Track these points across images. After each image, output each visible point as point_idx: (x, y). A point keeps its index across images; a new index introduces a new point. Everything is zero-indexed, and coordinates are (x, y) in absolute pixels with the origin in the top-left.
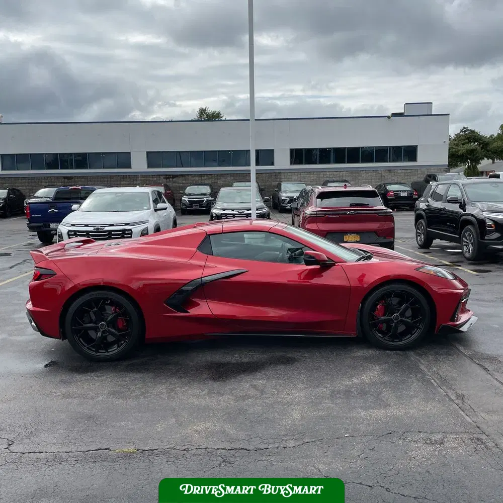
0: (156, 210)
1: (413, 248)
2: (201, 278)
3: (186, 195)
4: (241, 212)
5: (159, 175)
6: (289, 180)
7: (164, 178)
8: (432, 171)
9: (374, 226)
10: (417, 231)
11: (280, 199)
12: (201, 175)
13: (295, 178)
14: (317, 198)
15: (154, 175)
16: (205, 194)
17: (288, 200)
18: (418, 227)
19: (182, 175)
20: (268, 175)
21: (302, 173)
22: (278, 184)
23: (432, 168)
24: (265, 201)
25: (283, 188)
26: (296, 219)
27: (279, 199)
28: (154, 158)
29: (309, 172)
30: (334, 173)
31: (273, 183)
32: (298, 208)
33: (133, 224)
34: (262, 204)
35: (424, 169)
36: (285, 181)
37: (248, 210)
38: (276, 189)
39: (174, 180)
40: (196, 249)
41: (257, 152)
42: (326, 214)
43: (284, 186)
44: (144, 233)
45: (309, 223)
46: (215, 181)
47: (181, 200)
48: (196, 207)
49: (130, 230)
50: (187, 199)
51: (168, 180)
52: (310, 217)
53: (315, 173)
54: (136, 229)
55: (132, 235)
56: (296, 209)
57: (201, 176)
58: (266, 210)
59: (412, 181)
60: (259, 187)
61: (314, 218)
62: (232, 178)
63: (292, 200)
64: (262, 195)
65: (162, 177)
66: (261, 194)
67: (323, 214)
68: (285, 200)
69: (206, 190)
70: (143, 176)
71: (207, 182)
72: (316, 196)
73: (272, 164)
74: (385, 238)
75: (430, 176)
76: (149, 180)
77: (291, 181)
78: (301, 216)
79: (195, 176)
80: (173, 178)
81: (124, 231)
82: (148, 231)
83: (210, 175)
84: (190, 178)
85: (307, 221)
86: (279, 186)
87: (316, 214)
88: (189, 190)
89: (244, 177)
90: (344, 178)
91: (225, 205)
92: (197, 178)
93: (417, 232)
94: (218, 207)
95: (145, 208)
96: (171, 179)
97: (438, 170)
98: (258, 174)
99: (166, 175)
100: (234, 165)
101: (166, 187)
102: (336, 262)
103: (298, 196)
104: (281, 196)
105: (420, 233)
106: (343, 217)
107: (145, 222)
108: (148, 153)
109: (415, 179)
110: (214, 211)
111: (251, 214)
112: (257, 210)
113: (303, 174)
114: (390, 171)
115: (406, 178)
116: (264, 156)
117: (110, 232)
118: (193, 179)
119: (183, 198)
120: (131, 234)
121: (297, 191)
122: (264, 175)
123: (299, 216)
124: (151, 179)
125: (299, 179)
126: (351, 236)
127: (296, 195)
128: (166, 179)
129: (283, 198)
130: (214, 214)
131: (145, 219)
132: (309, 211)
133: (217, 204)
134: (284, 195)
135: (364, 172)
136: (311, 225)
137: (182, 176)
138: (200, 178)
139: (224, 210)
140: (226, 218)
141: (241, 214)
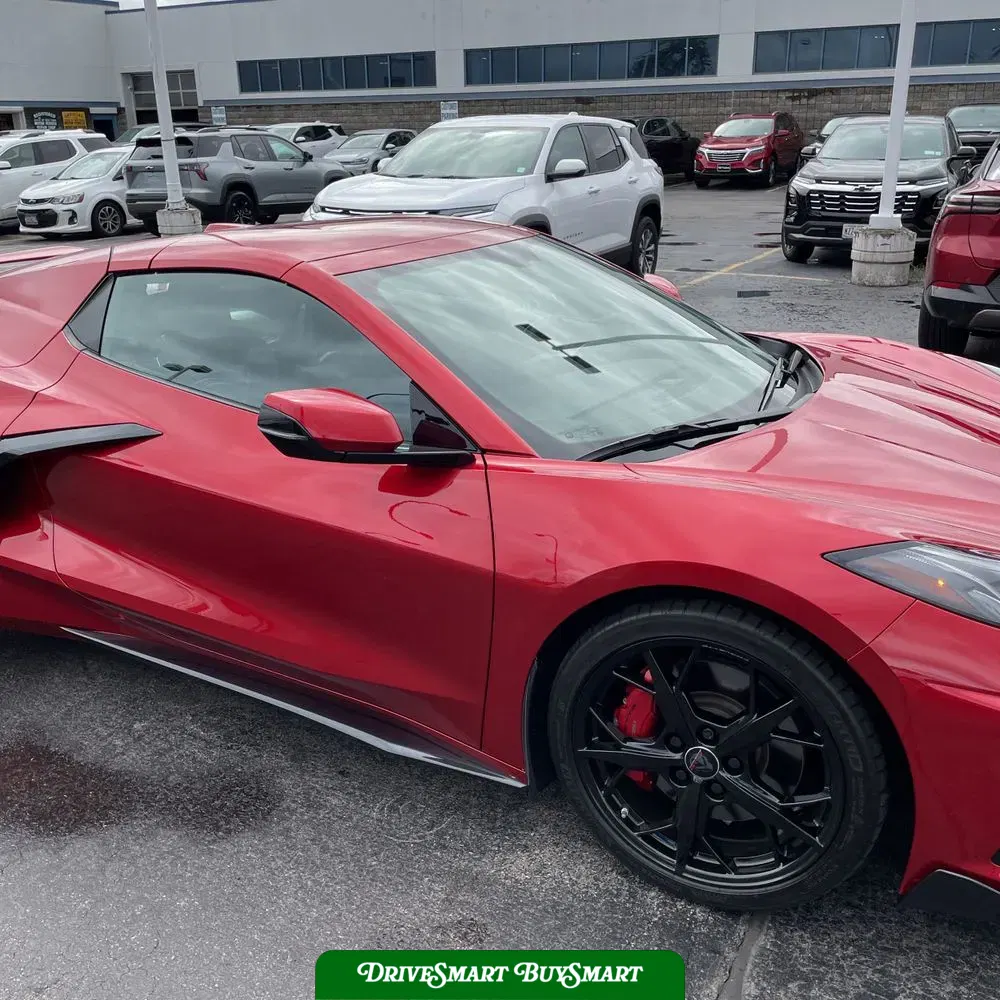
4: (862, 189)
5: (778, 91)
7: (787, 98)
15: (766, 91)
24: (955, 158)
34: (941, 166)
39: (812, 101)
51: (796, 102)
52: (951, 212)
58: (942, 184)
65: (783, 96)
67: (989, 203)
70: (740, 94)
76: (753, 105)
79: (865, 90)
80: (808, 98)
84: (852, 97)
87: (972, 204)
88: (832, 126)
92: (868, 97)
94: (808, 173)
96: (804, 101)
99: (794, 91)
101: (780, 118)
102: (484, 452)
108: (758, 35)
110: (796, 183)
112: (912, 183)
124: (759, 101)
128: (793, 99)
130: (792, 191)
137: (831, 91)
138: (876, 97)
139: (819, 181)
140: (822, 203)
141: (862, 192)
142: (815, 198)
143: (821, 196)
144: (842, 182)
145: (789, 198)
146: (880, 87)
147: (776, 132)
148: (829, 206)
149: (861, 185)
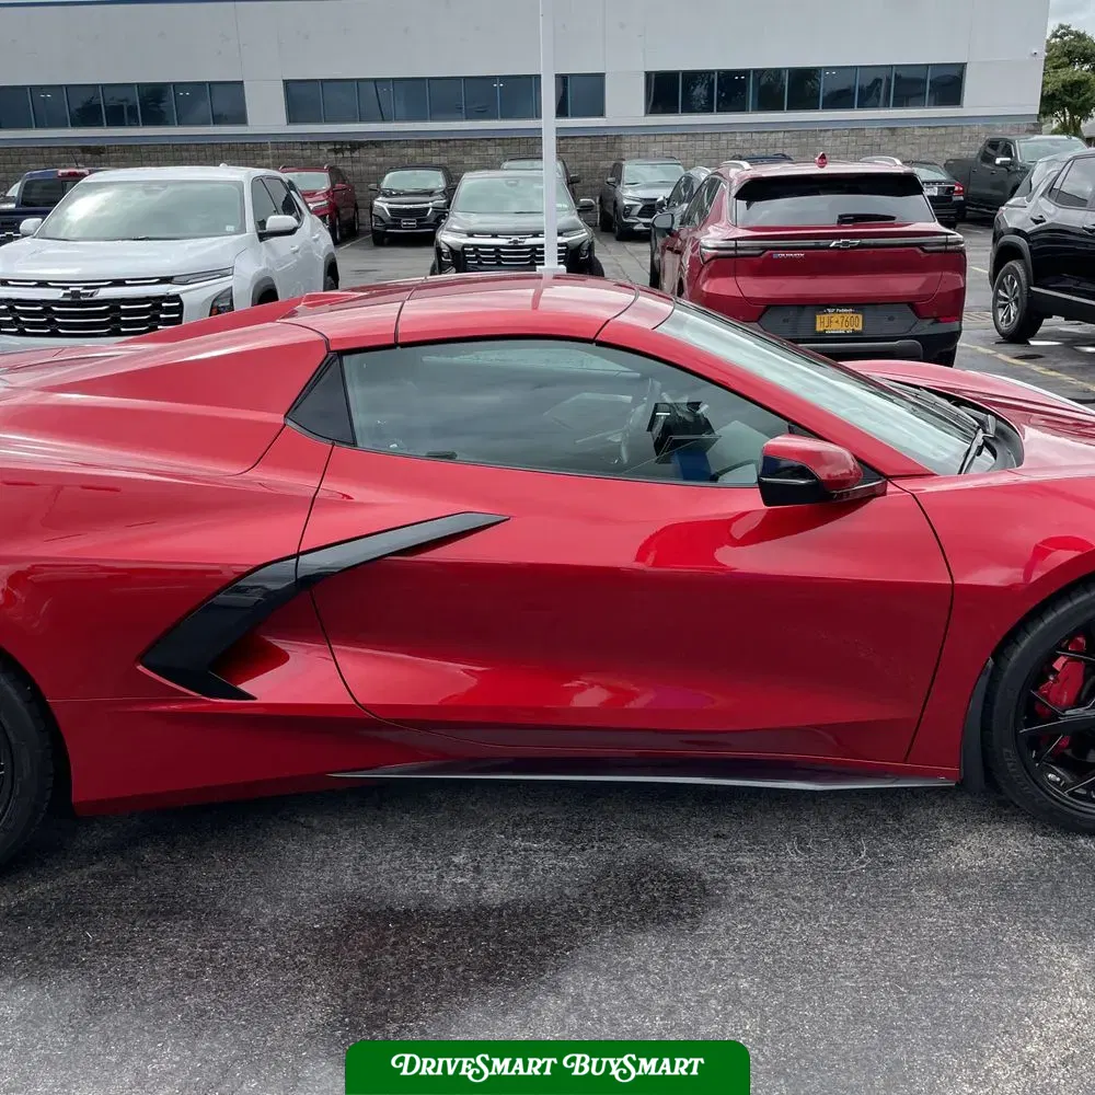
0: (262, 237)
1: (984, 340)
2: (297, 556)
3: (385, 195)
4: (516, 242)
5: (319, 143)
6: (642, 155)
7: (329, 150)
8: (999, 133)
9: (908, 284)
10: (996, 293)
11: (619, 203)
12: (422, 142)
13: (656, 149)
14: (738, 196)
15: (306, 143)
16: (430, 193)
17: (640, 207)
18: (1001, 283)
19: (375, 143)
20: (588, 141)
21: (673, 137)
22: (615, 164)
23: (998, 124)
24: (583, 210)
25: (626, 178)
26: (670, 262)
27: (615, 204)
28: (303, 98)
29: (691, 134)
30: (755, 136)
31: (603, 164)
32: (676, 227)
33: (185, 280)
34: (575, 218)
35: (978, 127)
36: (631, 158)
37: (536, 235)
38: (609, 179)
39: (356, 154)
40: (279, 418)
41: (563, 80)
42: (765, 249)
43: (630, 169)
44: (221, 307)
45: (711, 275)
46: (459, 158)
47: (371, 207)
48: (408, 225)
49: (176, 298)
50: (385, 206)
51: (340, 155)
52: (715, 257)
53: (707, 137)
54: (195, 298)
55: (181, 312)
56: (669, 231)
57: (421, 144)
58: (582, 235)
59: (948, 156)
60: (567, 172)
61: (728, 262)
62: (500, 150)
63: (650, 208)
64: (575, 196)
65: (325, 148)
66: (573, 192)
67: (752, 248)
68: (631, 206)
69: (436, 181)
70: (277, 145)
71: (436, 160)
72: (734, 192)
73: (602, 114)
74: (937, 321)
75: (993, 144)
76: (292, 157)
77: (646, 157)
78: (688, 253)
79: (407, 144)
80: (351, 151)
81: (157, 301)
82: (232, 301)
83: (444, 141)
84: (395, 150)
85: (704, 272)
86: (617, 171)
87: (736, 248)
88: (390, 180)
89: (528, 147)
90: (779, 151)
91: (475, 222)
92: (410, 151)
93: (997, 297)
94: (455, 227)
95: (230, 228)
96: (347, 154)
97: (1012, 128)
98: (563, 138)
99: (335, 143)
100: (505, 116)
101: (335, 173)
102: (889, 478)
103: (668, 197)
104: (623, 197)
105: (1006, 299)
106: (817, 257)
107: (222, 273)
108: (287, 83)
109: (954, 151)
110: (446, 238)
111: (542, 246)
112: (560, 234)
113: (678, 138)
114: (893, 130)
115: (931, 149)
116: (581, 93)
117: (114, 304)
118: (405, 151)
119: (376, 203)
120: (180, 309)
121: (662, 184)
122: (579, 142)
123: (679, 252)
124: (300, 153)
125: (667, 153)
126: (837, 317)
127: (662, 194)
128: (336, 151)
129: (626, 202)
130: (443, 246)
131: (222, 263)
132: (713, 237)
133: (451, 218)
134: (629, 193)
135: (830, 133)
136: (719, 281)
137: (373, 143)
138: (420, 151)
139: (471, 235)
140: (478, 257)
141: (515, 246)
142: (471, 253)
143: (476, 250)
144: (495, 236)
145: (439, 252)
146: (423, 141)
147: (333, 186)
148: (485, 259)
149: (514, 238)
